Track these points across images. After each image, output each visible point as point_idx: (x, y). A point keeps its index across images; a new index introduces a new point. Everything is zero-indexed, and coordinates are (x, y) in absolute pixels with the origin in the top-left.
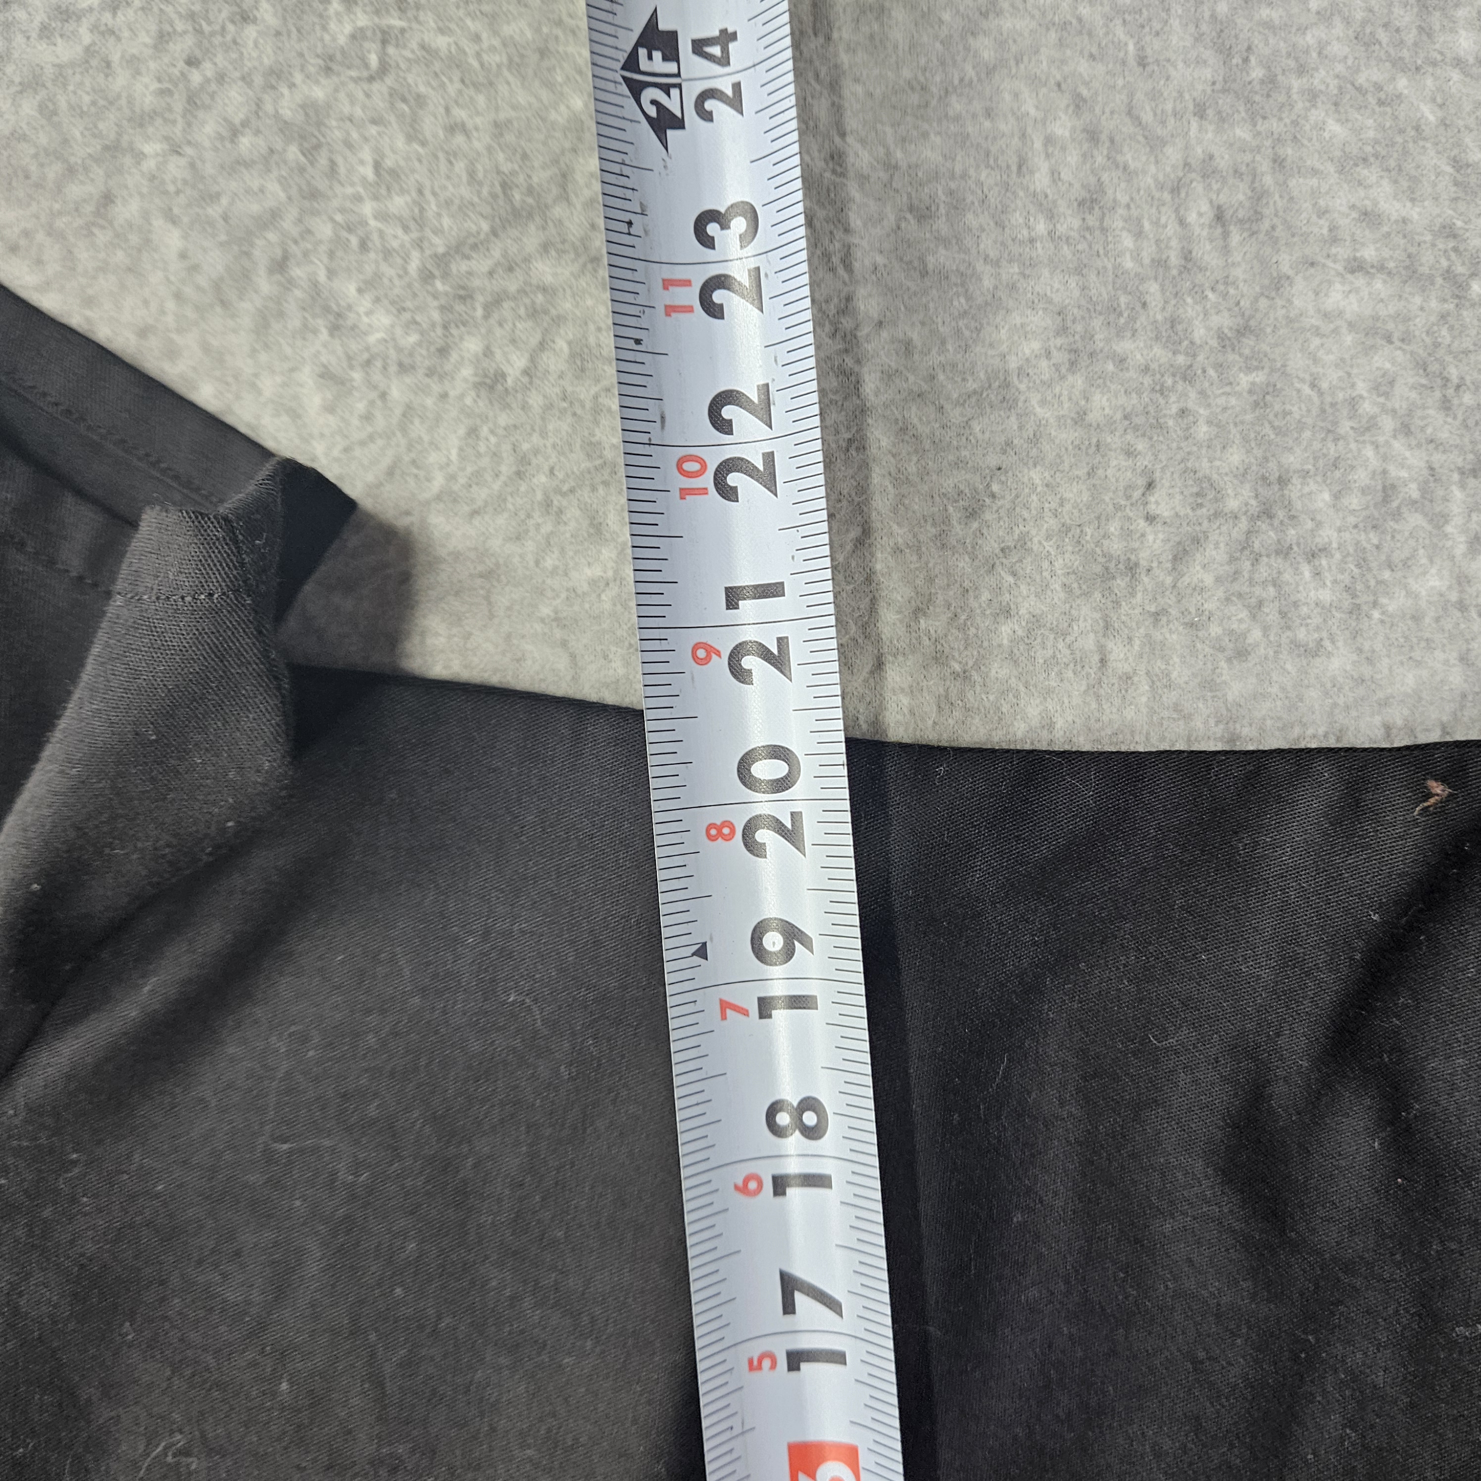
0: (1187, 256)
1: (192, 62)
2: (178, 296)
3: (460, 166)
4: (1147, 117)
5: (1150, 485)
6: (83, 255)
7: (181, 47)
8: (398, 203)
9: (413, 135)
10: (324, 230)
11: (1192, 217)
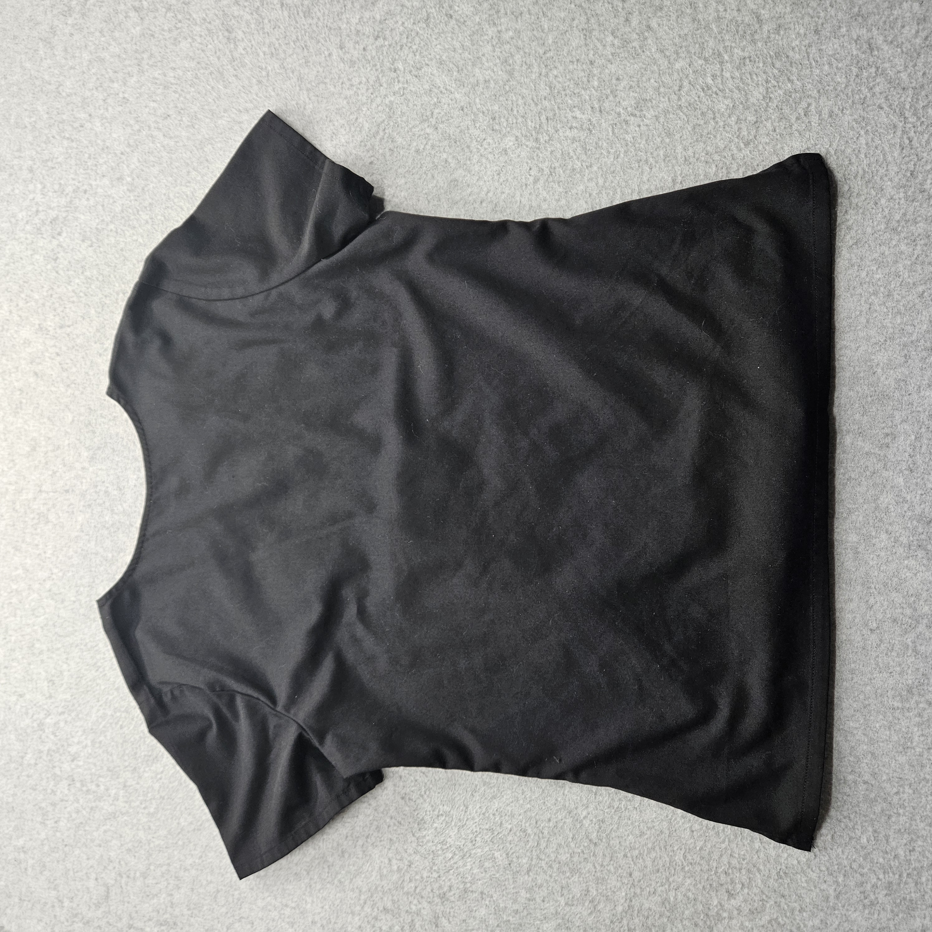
0: (540, 126)
1: (372, 94)
4: (535, 100)
5: (530, 169)
7: (371, 91)
8: (404, 119)
9: (407, 106)
10: (392, 124)
11: (542, 118)
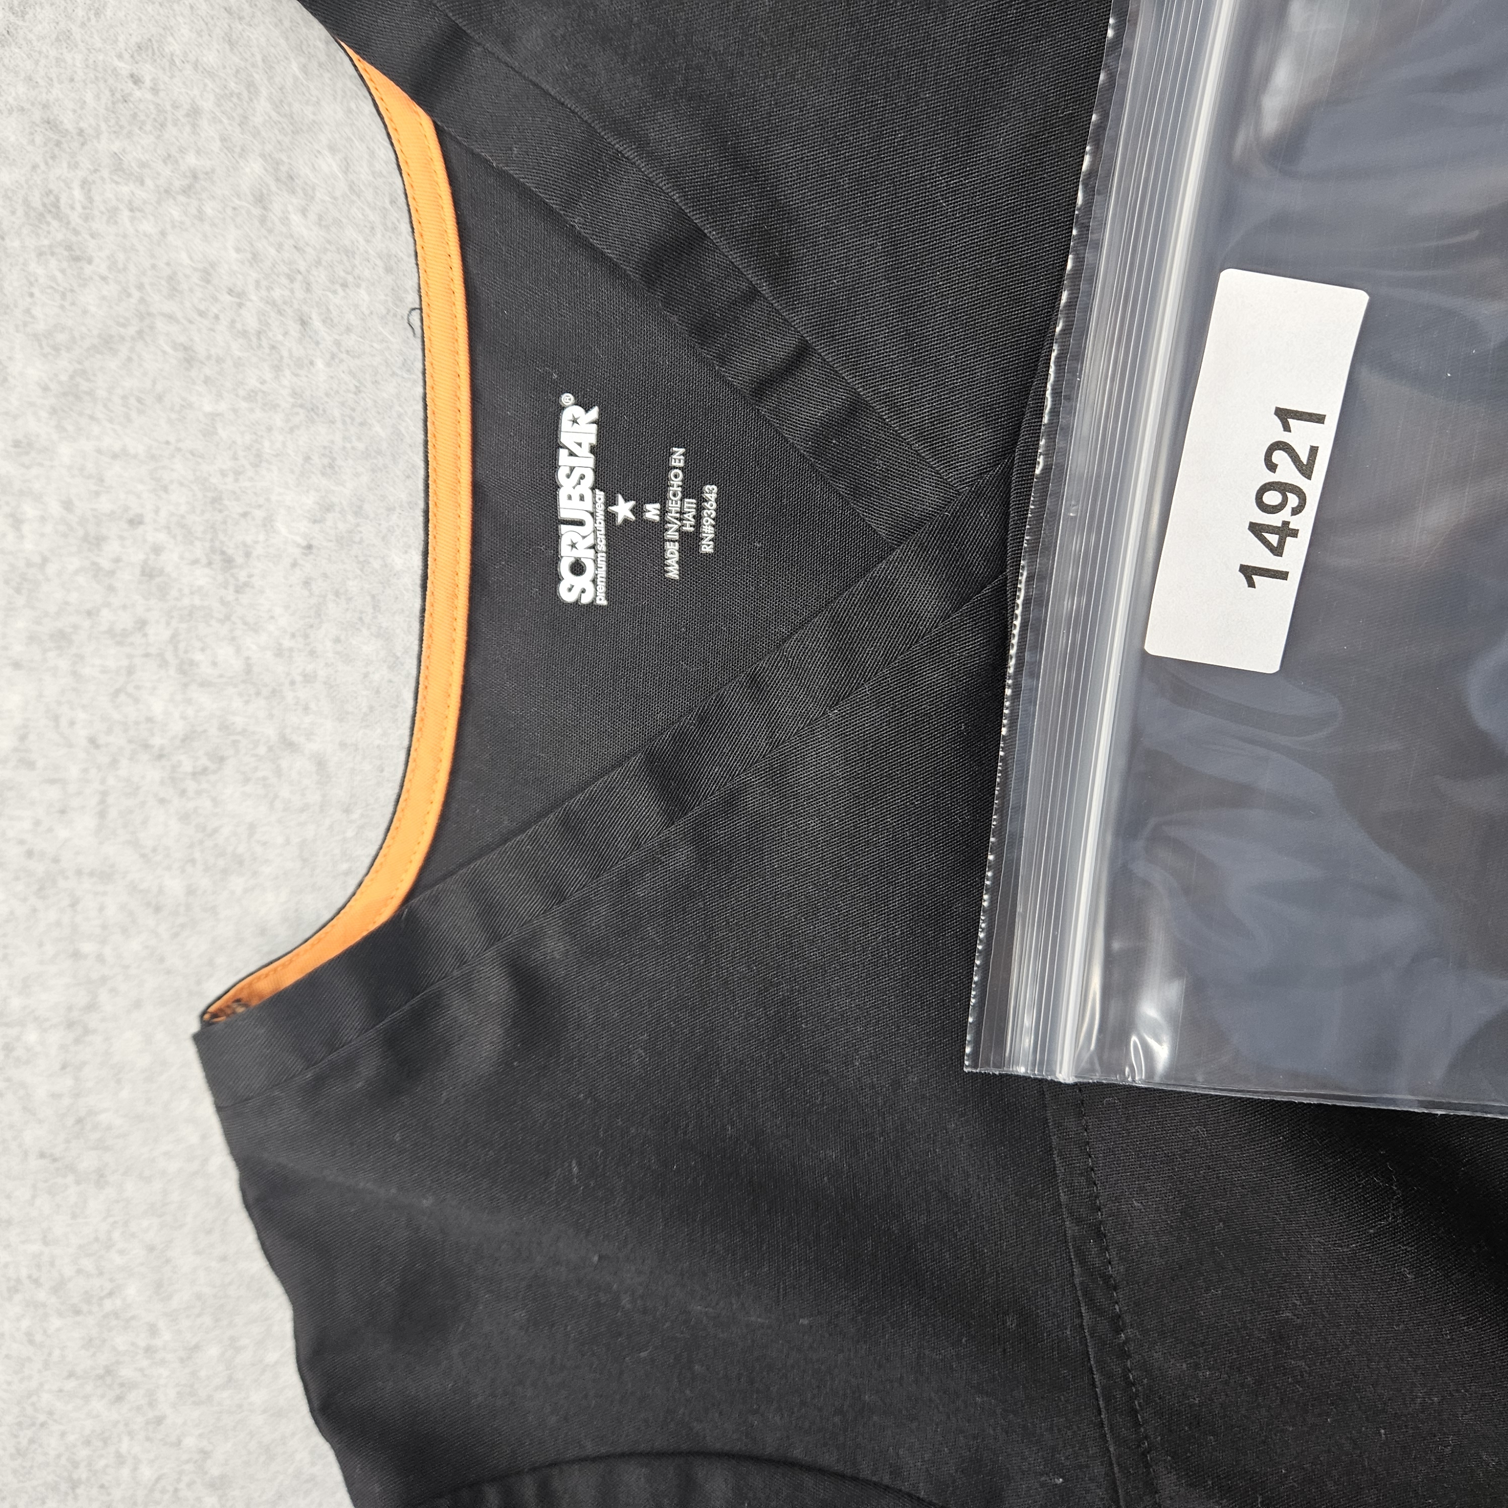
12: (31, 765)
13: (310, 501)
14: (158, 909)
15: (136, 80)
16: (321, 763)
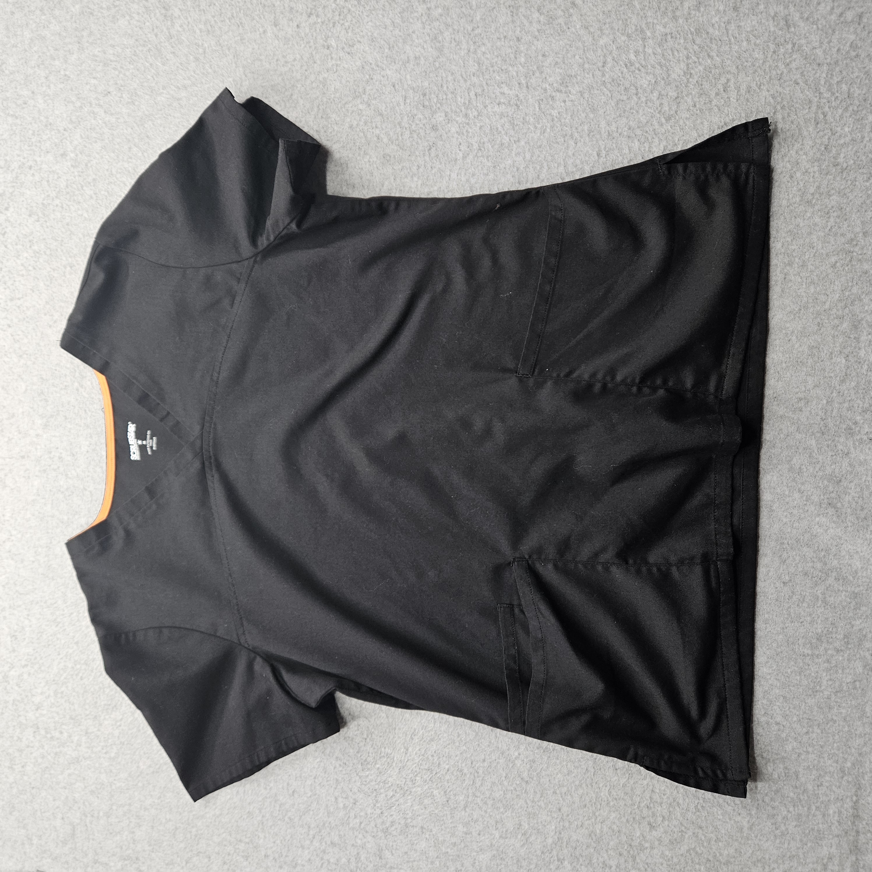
2: (302, 112)
3: (348, 88)
6: (287, 104)
12: (39, 495)
13: (87, 443)
14: (62, 522)
15: (56, 370)
16: (91, 492)
